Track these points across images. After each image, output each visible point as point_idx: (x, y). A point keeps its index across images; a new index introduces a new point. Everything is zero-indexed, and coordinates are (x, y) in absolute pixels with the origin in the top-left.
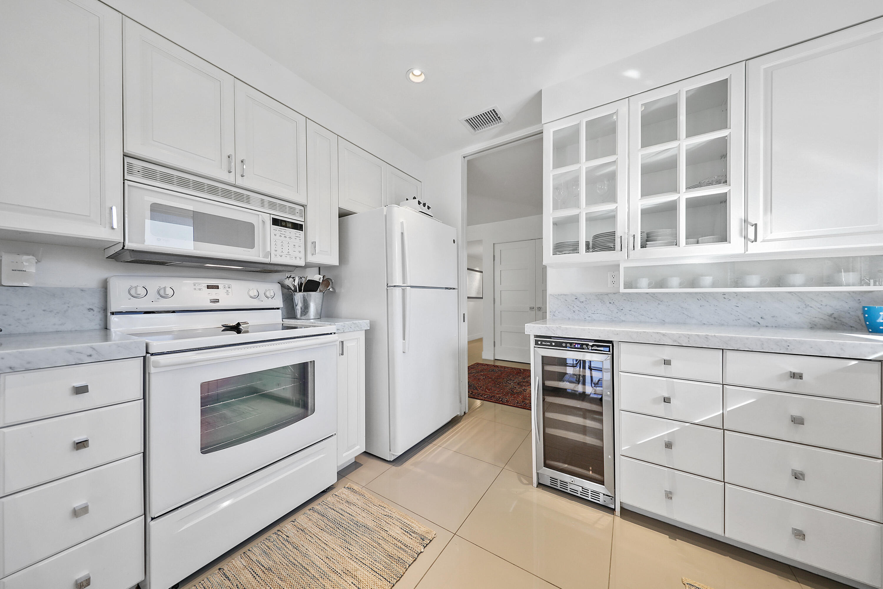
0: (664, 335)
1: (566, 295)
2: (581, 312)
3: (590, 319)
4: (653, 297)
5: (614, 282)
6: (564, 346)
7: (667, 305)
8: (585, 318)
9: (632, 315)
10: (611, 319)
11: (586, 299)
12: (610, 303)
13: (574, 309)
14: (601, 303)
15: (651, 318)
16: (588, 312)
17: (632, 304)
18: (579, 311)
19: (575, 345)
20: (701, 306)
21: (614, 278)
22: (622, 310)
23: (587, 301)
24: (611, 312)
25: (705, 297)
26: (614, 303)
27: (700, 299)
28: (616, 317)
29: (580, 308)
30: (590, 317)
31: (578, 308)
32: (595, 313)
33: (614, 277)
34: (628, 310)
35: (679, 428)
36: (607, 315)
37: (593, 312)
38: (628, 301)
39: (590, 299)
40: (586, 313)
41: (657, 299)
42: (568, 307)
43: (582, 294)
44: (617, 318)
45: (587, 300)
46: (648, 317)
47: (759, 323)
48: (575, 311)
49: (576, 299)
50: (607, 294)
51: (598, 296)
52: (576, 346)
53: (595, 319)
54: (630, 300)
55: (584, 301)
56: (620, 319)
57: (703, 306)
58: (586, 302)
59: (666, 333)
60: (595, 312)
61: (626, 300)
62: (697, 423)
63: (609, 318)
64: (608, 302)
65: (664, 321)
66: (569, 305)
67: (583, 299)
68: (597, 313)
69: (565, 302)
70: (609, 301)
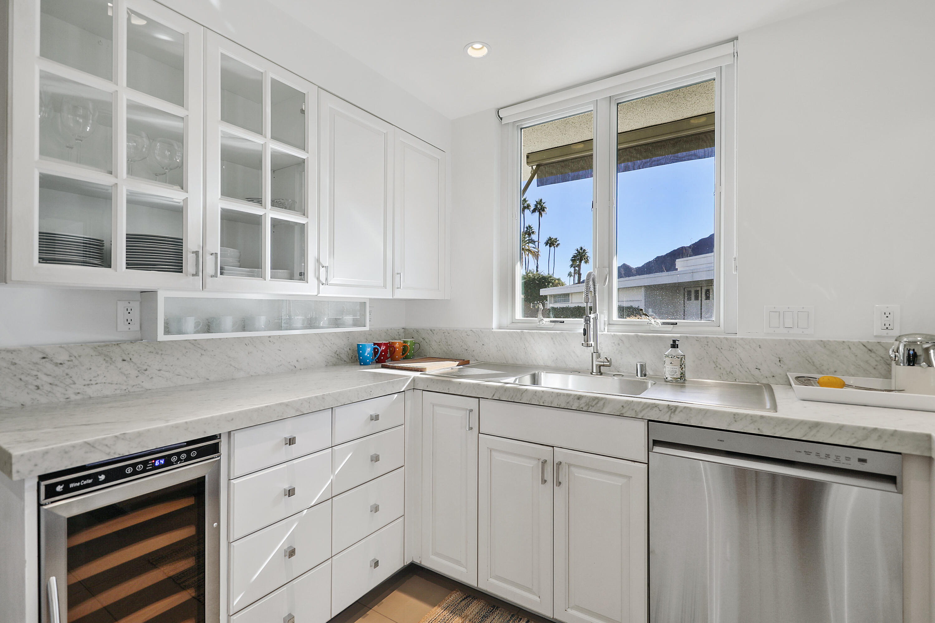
0: (287, 405)
1: (14, 351)
2: (56, 385)
3: (79, 397)
4: (194, 345)
5: (129, 321)
6: (129, 472)
7: (211, 355)
8: (68, 398)
9: (163, 377)
10: (125, 390)
11: (70, 356)
12: (124, 360)
13: (38, 383)
14: (104, 362)
15: (191, 378)
16: (75, 383)
17: (163, 358)
18: (50, 384)
19: (155, 463)
20: (249, 353)
21: (129, 313)
22: (146, 370)
23: (72, 361)
24: (125, 378)
25: (253, 340)
26: (131, 359)
27: (248, 344)
28: (134, 386)
29: (55, 377)
30: (78, 393)
31: (45, 378)
32: (92, 384)
33: (129, 311)
34: (156, 369)
35: (297, 523)
36: (117, 384)
37: (89, 382)
38: (157, 353)
39: (79, 356)
40: (70, 387)
41: (199, 348)
42: (21, 379)
43: (61, 347)
44: (138, 386)
45: (73, 358)
46: (187, 377)
47: (295, 367)
48: (40, 387)
49: (44, 358)
50: (117, 344)
51: (99, 348)
52: (162, 462)
53: (92, 396)
54: (160, 352)
55: (66, 362)
56: (142, 387)
57: (251, 352)
58: (70, 363)
59: (289, 402)
60: (92, 382)
61: (152, 352)
62: (314, 504)
63: (121, 390)
64: (121, 360)
65: (208, 379)
66: (22, 374)
67: (63, 357)
68: (97, 384)
69: (12, 367)
70: (122, 357)
